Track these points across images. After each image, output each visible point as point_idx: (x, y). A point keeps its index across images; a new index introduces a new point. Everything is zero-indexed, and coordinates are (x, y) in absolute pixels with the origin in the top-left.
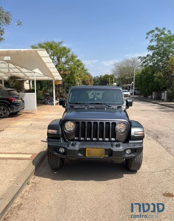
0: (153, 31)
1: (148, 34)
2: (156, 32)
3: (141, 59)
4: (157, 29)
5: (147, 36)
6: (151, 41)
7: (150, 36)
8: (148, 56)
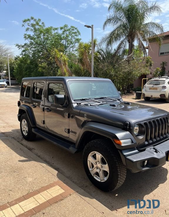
0: (29, 20)
1: (25, 21)
2: (32, 22)
3: (18, 47)
4: (32, 18)
5: (23, 24)
6: (27, 29)
7: (26, 24)
8: (25, 44)
